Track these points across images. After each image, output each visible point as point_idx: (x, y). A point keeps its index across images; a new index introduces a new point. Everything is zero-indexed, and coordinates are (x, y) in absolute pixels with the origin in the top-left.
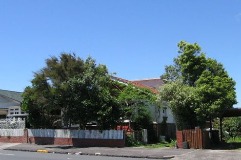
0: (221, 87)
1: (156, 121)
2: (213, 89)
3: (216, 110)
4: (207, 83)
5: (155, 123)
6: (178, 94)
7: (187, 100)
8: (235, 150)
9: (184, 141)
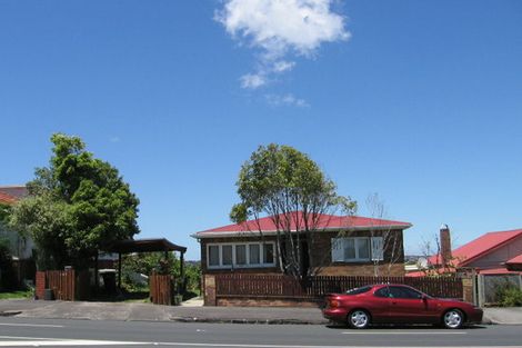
0: (108, 205)
1: (18, 256)
2: (94, 209)
3: (95, 241)
4: (85, 199)
5: (15, 258)
6: (42, 214)
7: (55, 225)
8: (123, 303)
9: (47, 287)
